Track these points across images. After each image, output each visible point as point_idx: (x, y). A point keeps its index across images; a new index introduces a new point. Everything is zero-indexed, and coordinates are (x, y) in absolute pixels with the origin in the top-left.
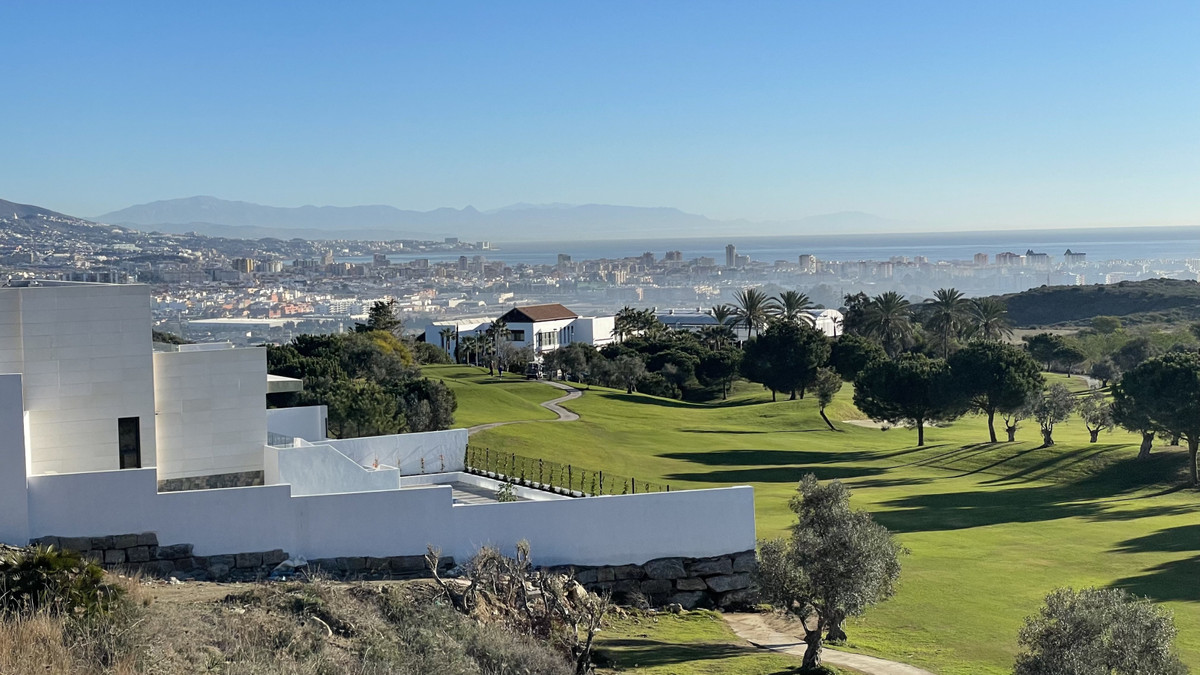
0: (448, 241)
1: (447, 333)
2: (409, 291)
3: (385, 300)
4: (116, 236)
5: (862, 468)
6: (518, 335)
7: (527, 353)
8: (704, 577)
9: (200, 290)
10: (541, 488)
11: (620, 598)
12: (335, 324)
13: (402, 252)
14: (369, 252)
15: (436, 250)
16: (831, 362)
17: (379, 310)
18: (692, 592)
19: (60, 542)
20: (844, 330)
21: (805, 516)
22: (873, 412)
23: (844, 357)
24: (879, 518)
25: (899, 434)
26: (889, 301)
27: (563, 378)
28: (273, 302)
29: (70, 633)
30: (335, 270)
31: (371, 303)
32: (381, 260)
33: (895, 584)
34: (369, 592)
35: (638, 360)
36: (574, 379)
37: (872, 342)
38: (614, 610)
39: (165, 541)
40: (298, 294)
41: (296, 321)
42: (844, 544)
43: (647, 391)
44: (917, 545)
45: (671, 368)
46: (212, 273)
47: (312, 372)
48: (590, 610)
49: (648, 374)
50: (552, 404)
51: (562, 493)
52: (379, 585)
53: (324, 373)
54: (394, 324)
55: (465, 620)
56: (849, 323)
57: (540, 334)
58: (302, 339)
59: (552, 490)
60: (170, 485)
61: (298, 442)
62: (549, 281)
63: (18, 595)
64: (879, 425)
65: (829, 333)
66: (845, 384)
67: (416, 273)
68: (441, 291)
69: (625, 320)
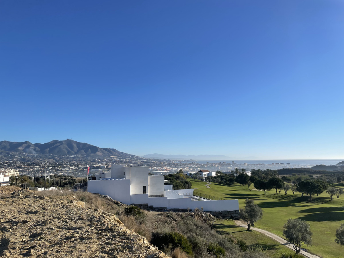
0: (190, 160)
1: (190, 174)
2: (185, 167)
3: (181, 169)
4: (144, 159)
5: (256, 197)
6: (201, 174)
7: (202, 177)
8: (231, 214)
9: (155, 167)
10: (205, 199)
11: (217, 217)
12: (174, 172)
13: (184, 161)
14: (179, 162)
15: (189, 161)
16: (250, 180)
17: (180, 170)
18: (229, 216)
19: (135, 205)
20: (252, 175)
21: (247, 205)
22: (257, 188)
23: (252, 179)
24: (259, 206)
25: (261, 192)
26: (259, 170)
27: (208, 181)
28: (165, 169)
29: (136, 219)
30: (174, 164)
31: (179, 169)
32: (181, 163)
33: (262, 216)
34: (179, 214)
35: (219, 179)
36: (209, 181)
37: (256, 177)
38: (217, 219)
39: (149, 205)
40: (169, 168)
41: (168, 172)
42: (253, 210)
43: (221, 183)
44: (265, 210)
45: (224, 180)
46: (157, 164)
47: (171, 179)
48: (213, 219)
49: (221, 181)
50: (206, 185)
51: (208, 199)
52: (180, 213)
53: (172, 180)
54: (182, 172)
55: (193, 220)
56: (252, 174)
57: (204, 174)
58: (169, 174)
59: (206, 199)
60: (150, 196)
61: (169, 190)
62: (205, 166)
63: (129, 213)
64: (258, 190)
65: (249, 175)
66: (252, 183)
67: (186, 165)
68: (189, 167)
69: (217, 172)
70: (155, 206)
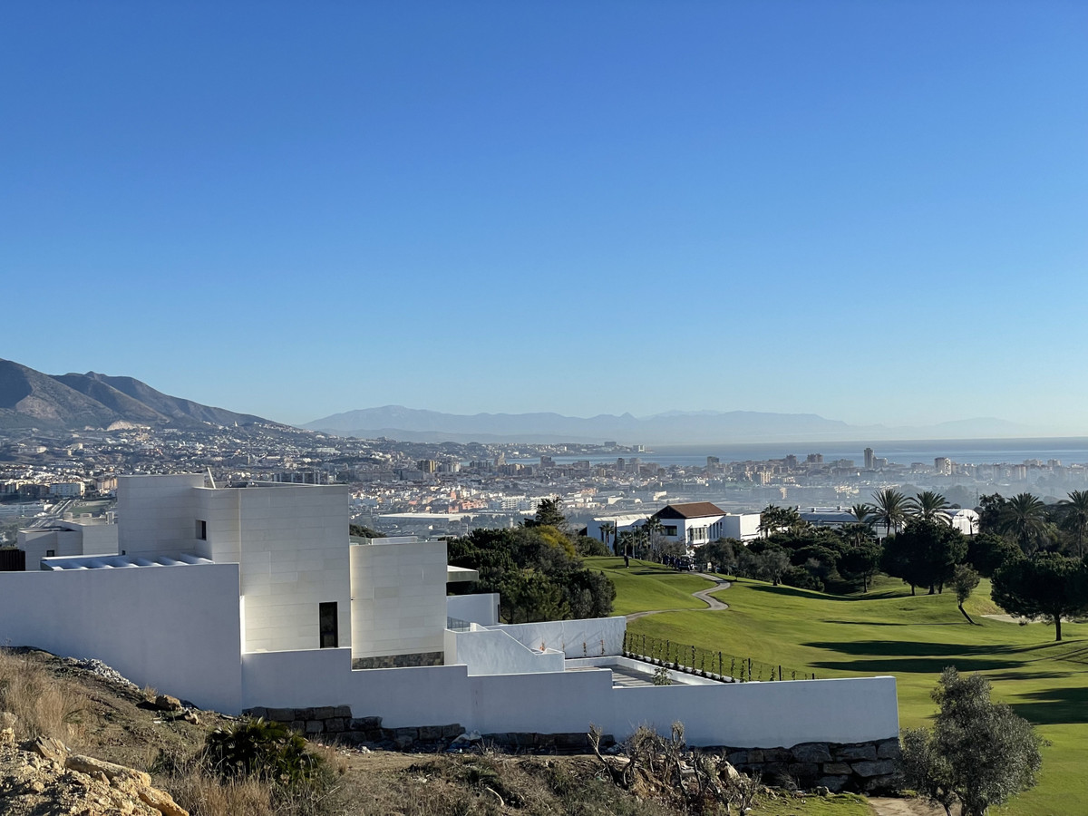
0: (607, 444)
1: (607, 528)
2: (573, 490)
3: (551, 497)
4: (319, 441)
5: (1002, 661)
6: (671, 530)
7: (679, 547)
8: (850, 762)
9: (389, 488)
10: (694, 673)
11: (769, 780)
12: (506, 519)
13: (566, 454)
14: (536, 455)
15: (597, 453)
16: (968, 559)
17: (546, 507)
18: (839, 775)
19: (268, 713)
20: (980, 529)
21: (947, 707)
22: (1010, 608)
23: (981, 555)
24: (1019, 710)
25: (1037, 629)
26: (1024, 502)
27: (713, 570)
28: (453, 498)
29: (276, 797)
30: (507, 471)
31: (538, 500)
32: (547, 461)
33: (1037, 774)
34: (538, 766)
35: (782, 555)
36: (723, 571)
37: (1008, 541)
38: (764, 791)
39: (357, 714)
40: (474, 492)
41: (472, 516)
42: (986, 736)
43: (792, 583)
44: (1057, 737)
45: (814, 563)
46: (400, 473)
47: (486, 563)
48: (742, 790)
49: (792, 568)
50: (703, 594)
51: (713, 678)
52: (546, 760)
53: (497, 563)
54: (559, 519)
55: (625, 796)
56: (983, 523)
57: (691, 530)
58: (477, 533)
59: (704, 675)
60: (362, 663)
61: (474, 627)
62: (700, 481)
63: (233, 762)
64: (1017, 620)
65: (966, 531)
66: (982, 580)
67: (578, 474)
68: (601, 489)
69: (771, 517)
70: (392, 719)
